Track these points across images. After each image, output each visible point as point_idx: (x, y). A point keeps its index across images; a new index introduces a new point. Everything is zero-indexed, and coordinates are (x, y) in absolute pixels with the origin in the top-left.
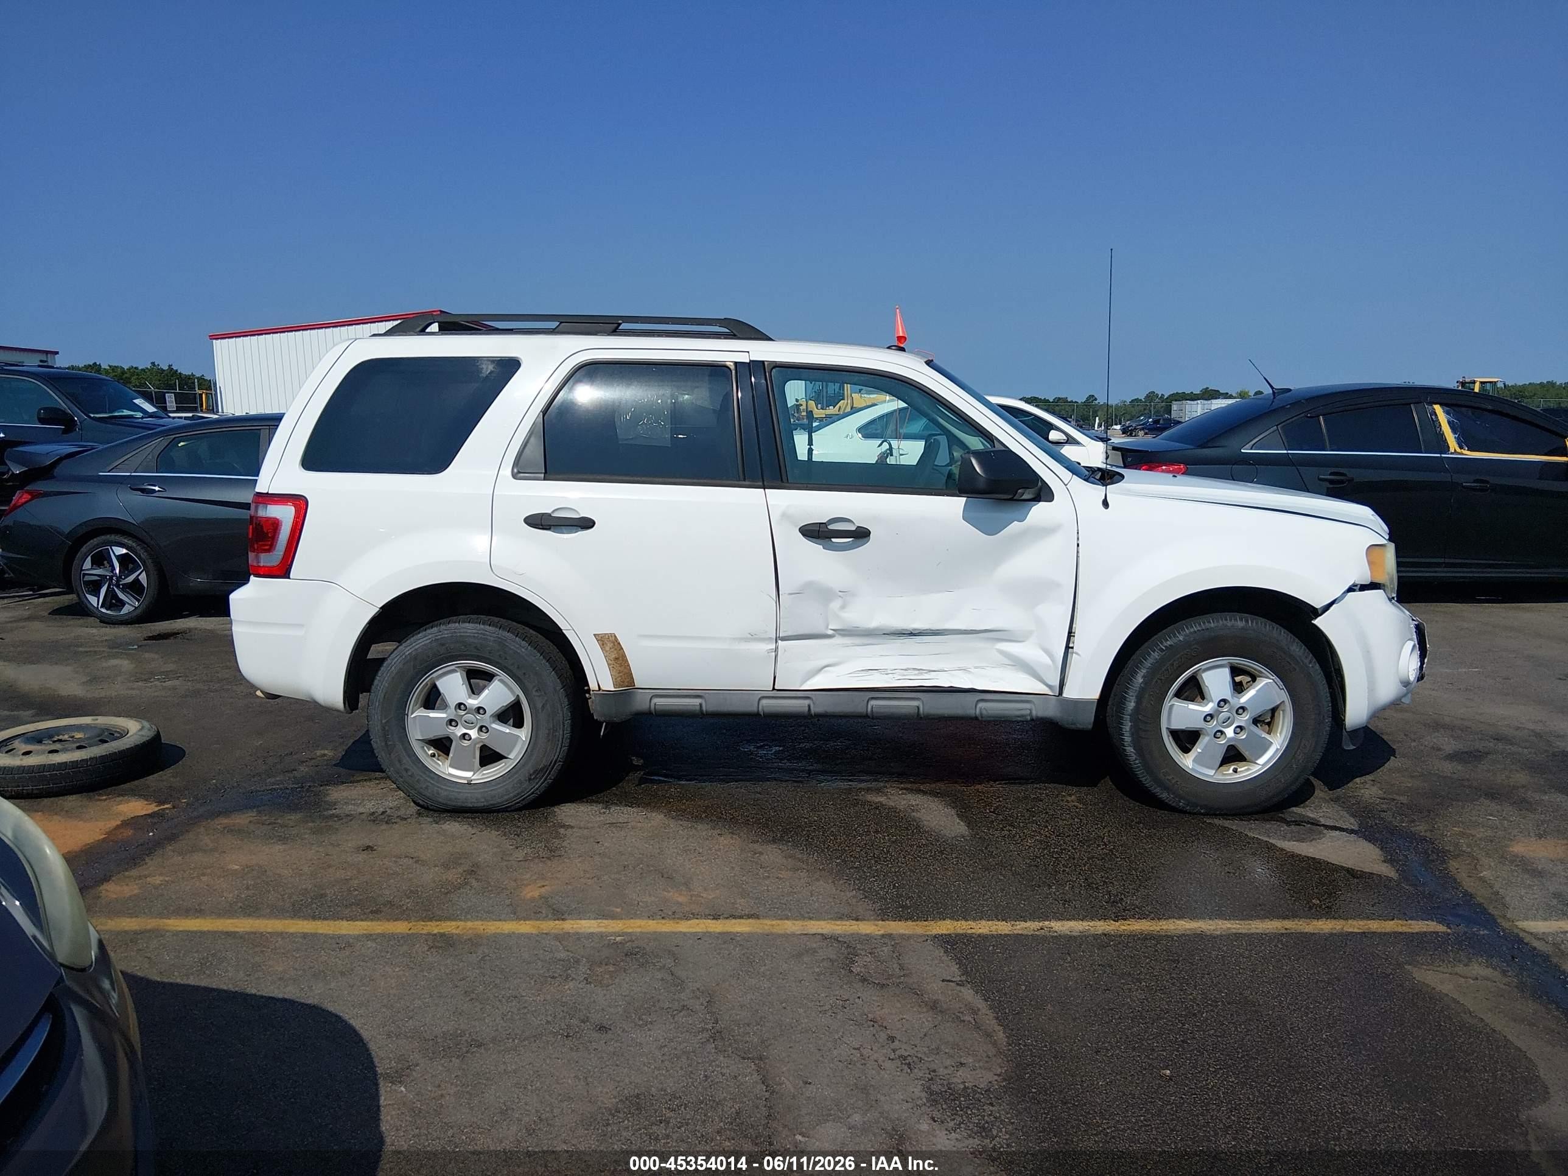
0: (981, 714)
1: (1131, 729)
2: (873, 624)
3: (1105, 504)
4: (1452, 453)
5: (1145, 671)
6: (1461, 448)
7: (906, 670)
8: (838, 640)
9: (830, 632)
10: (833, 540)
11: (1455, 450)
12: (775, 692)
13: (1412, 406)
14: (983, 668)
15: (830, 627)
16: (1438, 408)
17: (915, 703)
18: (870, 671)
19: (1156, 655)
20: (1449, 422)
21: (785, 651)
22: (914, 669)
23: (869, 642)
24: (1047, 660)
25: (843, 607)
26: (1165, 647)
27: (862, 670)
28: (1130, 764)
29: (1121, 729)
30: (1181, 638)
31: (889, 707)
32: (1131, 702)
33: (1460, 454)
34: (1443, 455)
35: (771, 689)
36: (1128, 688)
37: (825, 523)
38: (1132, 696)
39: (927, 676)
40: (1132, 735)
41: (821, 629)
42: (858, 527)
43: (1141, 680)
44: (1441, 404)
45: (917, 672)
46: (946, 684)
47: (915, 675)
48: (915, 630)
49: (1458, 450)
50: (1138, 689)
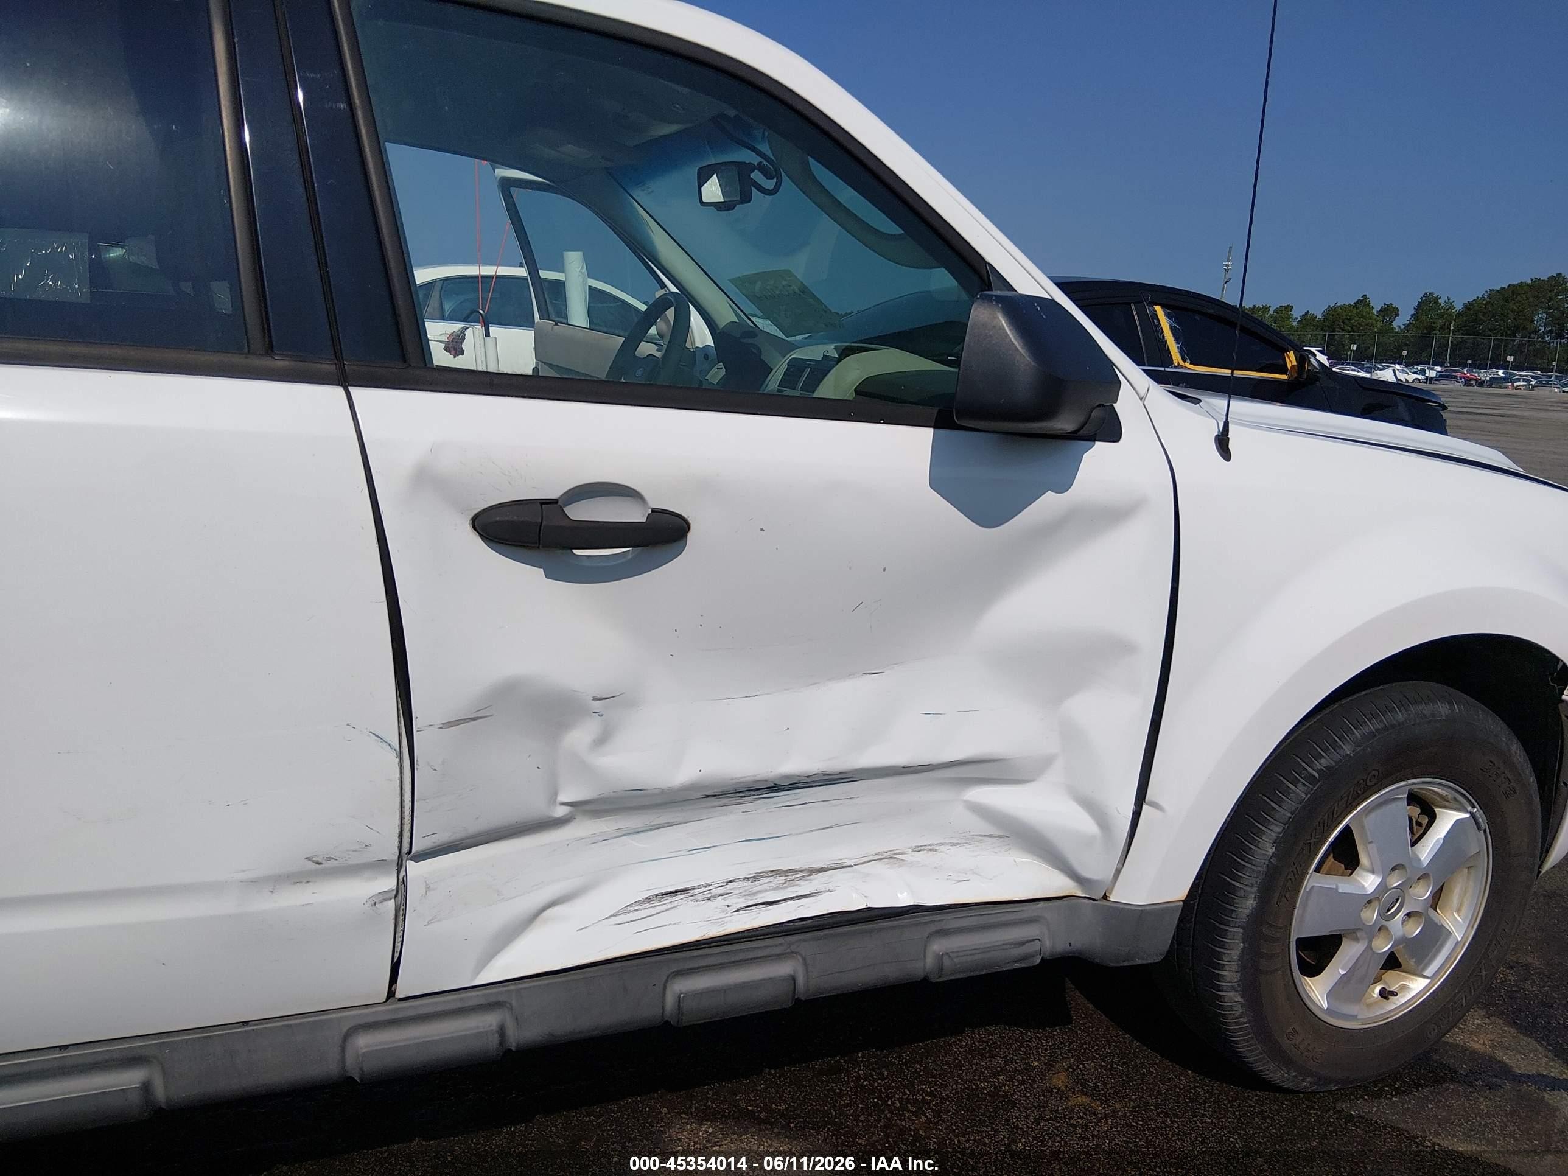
0: (941, 969)
1: (1241, 957)
2: (684, 774)
3: (1222, 443)
4: (1175, 367)
5: (1279, 830)
6: (1184, 360)
7: (755, 878)
8: (583, 828)
9: (561, 812)
10: (576, 552)
11: (1179, 364)
12: (392, 1006)
13: (1132, 306)
14: (931, 848)
15: (563, 798)
16: (1158, 308)
17: (783, 969)
18: (669, 899)
19: (1300, 792)
20: (1171, 328)
21: (428, 888)
22: (776, 873)
23: (662, 820)
24: (1088, 825)
25: (602, 740)
26: (1319, 771)
27: (649, 899)
28: (1226, 1024)
29: (1219, 956)
30: (1348, 750)
31: (724, 990)
32: (1245, 897)
33: (1183, 367)
34: (1167, 369)
35: (384, 998)
36: (1240, 868)
37: (554, 502)
38: (1252, 886)
39: (804, 888)
40: (1243, 968)
41: (536, 806)
42: (654, 511)
43: (1270, 850)
44: (1163, 306)
45: (781, 880)
46: (855, 903)
47: (778, 888)
48: (787, 777)
49: (1182, 363)
50: (1263, 869)
